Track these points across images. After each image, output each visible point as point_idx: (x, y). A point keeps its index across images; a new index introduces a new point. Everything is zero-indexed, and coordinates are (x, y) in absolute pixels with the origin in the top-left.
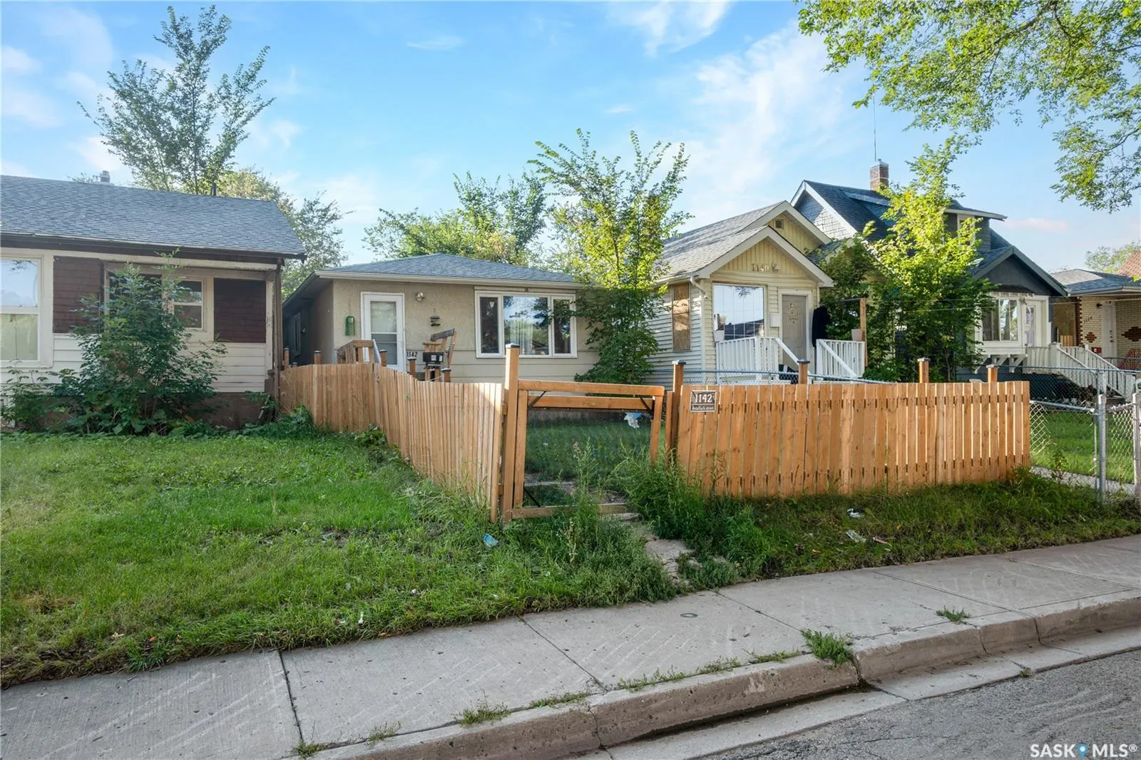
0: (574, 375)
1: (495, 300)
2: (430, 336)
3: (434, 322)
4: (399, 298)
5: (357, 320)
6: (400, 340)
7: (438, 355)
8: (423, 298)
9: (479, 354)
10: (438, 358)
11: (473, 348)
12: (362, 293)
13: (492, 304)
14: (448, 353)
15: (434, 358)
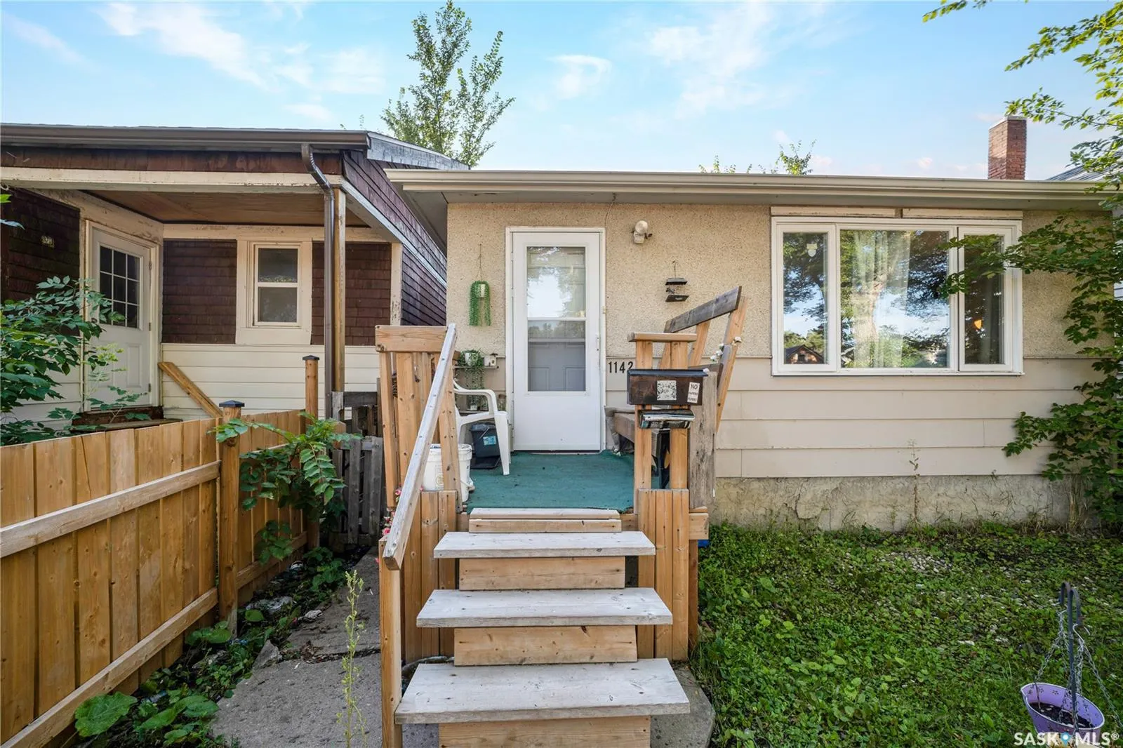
0: (1015, 414)
1: (820, 238)
2: (663, 324)
3: (675, 291)
4: (592, 239)
5: (498, 288)
6: (593, 334)
7: (683, 379)
8: (648, 236)
9: (780, 367)
10: (682, 391)
11: (767, 354)
12: (508, 230)
13: (812, 249)
14: (720, 369)
15: (667, 390)
